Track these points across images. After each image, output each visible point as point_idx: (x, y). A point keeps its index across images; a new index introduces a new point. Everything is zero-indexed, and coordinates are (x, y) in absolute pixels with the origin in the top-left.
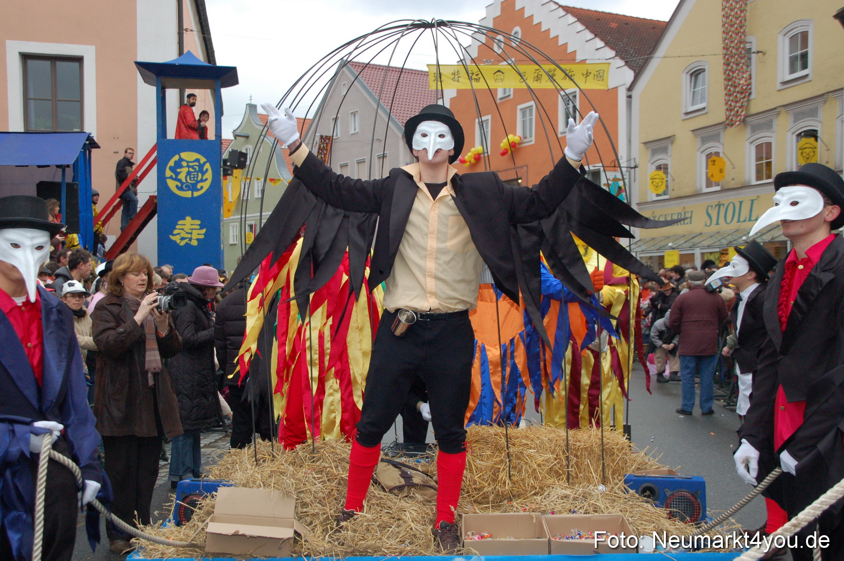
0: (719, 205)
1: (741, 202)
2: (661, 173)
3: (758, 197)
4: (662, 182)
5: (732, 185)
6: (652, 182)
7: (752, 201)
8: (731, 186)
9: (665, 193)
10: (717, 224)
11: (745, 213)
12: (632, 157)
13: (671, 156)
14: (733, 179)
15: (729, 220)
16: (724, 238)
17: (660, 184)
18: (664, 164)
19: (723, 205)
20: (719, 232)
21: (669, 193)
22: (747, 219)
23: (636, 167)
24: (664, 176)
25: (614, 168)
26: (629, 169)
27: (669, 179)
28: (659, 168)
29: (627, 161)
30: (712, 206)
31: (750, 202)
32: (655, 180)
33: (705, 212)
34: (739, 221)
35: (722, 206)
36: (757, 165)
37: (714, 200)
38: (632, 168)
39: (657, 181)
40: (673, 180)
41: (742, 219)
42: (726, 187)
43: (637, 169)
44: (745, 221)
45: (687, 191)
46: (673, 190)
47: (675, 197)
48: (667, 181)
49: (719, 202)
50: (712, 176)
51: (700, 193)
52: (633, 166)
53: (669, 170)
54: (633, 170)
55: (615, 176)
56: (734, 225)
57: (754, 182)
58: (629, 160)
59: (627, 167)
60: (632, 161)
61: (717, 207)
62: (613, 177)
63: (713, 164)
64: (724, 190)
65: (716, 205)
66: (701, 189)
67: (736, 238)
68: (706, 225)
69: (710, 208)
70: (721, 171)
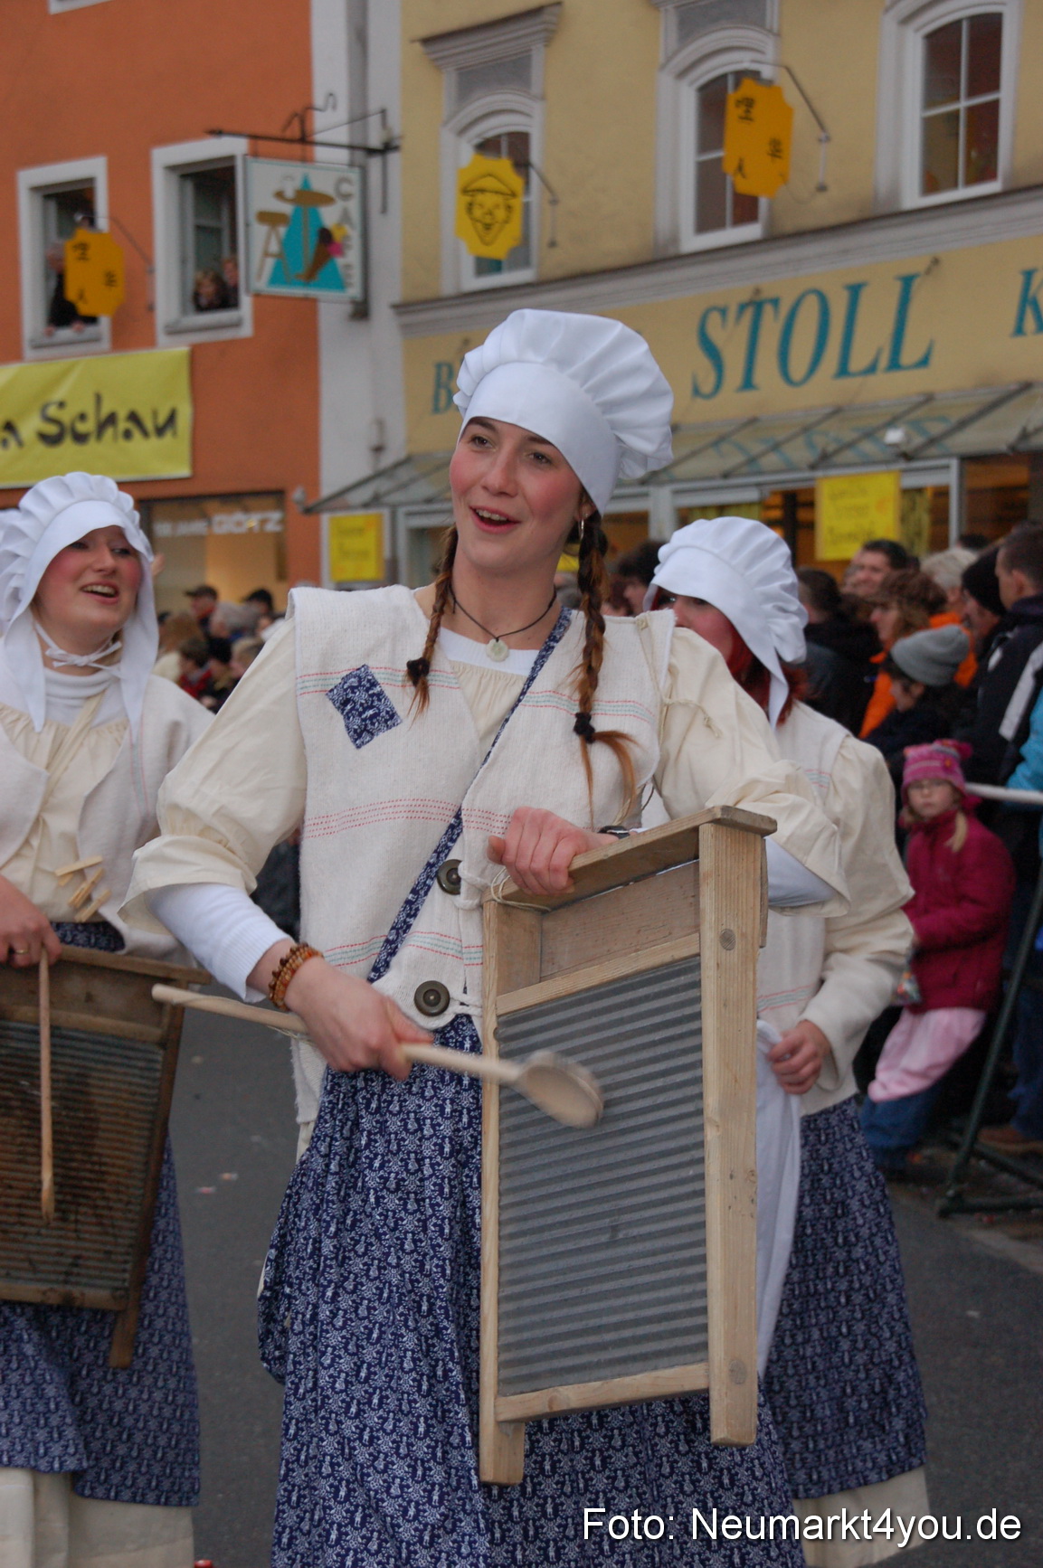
0: (756, 305)
1: (855, 291)
2: (503, 165)
3: (936, 261)
4: (509, 208)
5: (822, 210)
6: (470, 207)
7: (907, 282)
8: (810, 221)
9: (520, 255)
10: (748, 384)
11: (872, 336)
12: (374, 105)
13: (543, 98)
14: (822, 188)
15: (799, 365)
16: (776, 447)
17: (500, 214)
18: (511, 135)
19: (775, 302)
20: (753, 421)
21: (534, 258)
22: (884, 361)
23: (388, 148)
24: (516, 181)
25: (297, 148)
26: (359, 155)
27: (536, 195)
28: (487, 147)
29: (352, 121)
30: (723, 312)
31: (897, 287)
32: (480, 198)
33: (693, 341)
34: (843, 371)
35: (768, 310)
36: (929, 125)
37: (733, 284)
38: (371, 152)
39: (488, 200)
40: (554, 202)
41: (858, 361)
42: (788, 225)
43: (393, 158)
44: (872, 369)
45: (615, 247)
46: (553, 244)
47: (559, 273)
48: (527, 207)
49: (757, 291)
50: (740, 168)
51: (671, 251)
52: (375, 141)
53: (536, 155)
54: (375, 164)
55: (306, 182)
56: (824, 389)
57: (912, 198)
58: (359, 118)
59: (351, 147)
60: (374, 121)
61: (748, 315)
62: (298, 184)
63: (747, 117)
64: (773, 238)
65: (742, 308)
66: (675, 239)
67: (849, 436)
68: (696, 392)
69: (715, 318)
70: (776, 150)
